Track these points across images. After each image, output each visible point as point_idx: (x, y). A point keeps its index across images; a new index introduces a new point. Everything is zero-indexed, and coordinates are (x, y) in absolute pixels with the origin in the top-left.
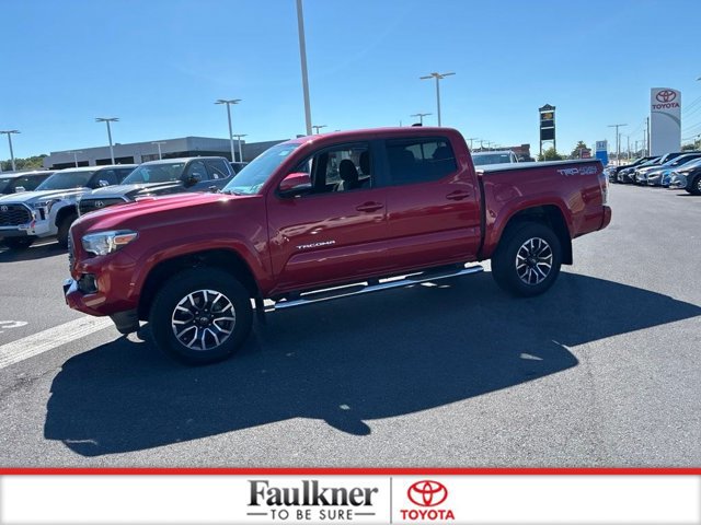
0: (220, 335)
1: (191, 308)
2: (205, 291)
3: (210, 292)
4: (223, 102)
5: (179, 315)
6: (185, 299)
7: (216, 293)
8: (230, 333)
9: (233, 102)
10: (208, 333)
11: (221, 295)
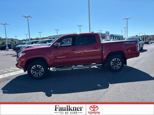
0: (41, 74)
1: (35, 68)
2: (37, 65)
3: (39, 65)
4: (79, 26)
5: (33, 70)
6: (34, 66)
7: (40, 66)
8: (42, 74)
9: (81, 26)
10: (38, 73)
11: (41, 66)
